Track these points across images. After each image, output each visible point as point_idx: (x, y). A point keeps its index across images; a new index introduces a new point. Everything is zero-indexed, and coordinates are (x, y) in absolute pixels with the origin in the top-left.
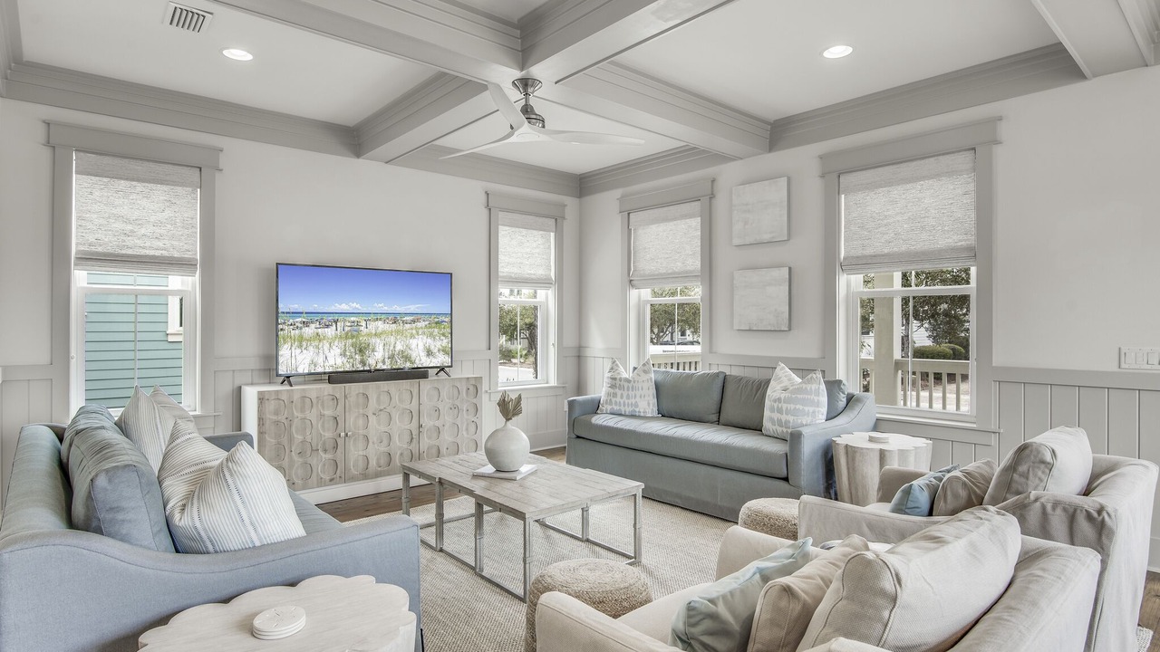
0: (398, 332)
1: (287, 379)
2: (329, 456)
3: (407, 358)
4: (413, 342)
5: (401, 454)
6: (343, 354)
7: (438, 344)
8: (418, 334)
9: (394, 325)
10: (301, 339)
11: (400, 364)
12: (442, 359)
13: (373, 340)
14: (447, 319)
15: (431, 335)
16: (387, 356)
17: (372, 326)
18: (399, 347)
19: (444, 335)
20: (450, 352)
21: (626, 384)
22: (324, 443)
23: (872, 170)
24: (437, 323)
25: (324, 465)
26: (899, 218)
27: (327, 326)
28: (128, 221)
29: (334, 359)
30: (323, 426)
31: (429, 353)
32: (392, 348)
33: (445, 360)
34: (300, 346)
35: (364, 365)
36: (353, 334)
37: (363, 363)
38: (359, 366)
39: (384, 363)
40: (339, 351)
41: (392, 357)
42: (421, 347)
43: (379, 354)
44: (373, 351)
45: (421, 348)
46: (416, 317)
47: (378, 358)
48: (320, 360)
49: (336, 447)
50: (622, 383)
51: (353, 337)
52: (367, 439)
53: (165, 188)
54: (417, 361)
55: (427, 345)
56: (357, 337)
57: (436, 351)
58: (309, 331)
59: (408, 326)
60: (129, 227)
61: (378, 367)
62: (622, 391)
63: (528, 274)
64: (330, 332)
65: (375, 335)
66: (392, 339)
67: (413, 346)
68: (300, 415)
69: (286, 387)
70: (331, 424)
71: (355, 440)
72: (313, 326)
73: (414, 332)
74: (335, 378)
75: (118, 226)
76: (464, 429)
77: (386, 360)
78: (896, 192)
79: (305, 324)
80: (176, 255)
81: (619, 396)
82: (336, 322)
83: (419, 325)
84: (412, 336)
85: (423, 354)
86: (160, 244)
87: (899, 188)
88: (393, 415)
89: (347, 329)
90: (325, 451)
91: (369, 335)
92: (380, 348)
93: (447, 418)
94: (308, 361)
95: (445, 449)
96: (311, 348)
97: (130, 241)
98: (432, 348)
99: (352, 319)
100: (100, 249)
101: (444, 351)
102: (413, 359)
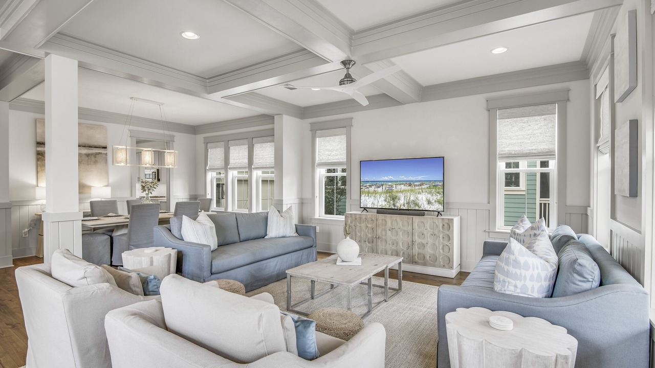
0: (412, 190)
1: (365, 209)
2: (370, 245)
3: (416, 204)
4: (420, 196)
5: (403, 253)
6: (385, 200)
7: (435, 198)
8: (422, 192)
9: (410, 187)
10: (369, 193)
11: (412, 207)
12: (437, 207)
13: (400, 195)
14: (441, 184)
15: (430, 193)
16: (406, 203)
17: (399, 187)
18: (412, 198)
19: (438, 193)
20: (442, 203)
22: (368, 239)
24: (434, 186)
25: (369, 249)
27: (379, 187)
28: (329, 151)
29: (381, 202)
30: (368, 231)
31: (429, 202)
32: (408, 199)
33: (440, 208)
34: (368, 196)
35: (395, 206)
36: (389, 191)
37: (394, 205)
38: (392, 206)
39: (404, 205)
40: (384, 199)
41: (408, 203)
42: (424, 198)
43: (402, 201)
44: (399, 199)
45: (424, 200)
46: (422, 183)
47: (401, 203)
48: (376, 202)
49: (373, 242)
51: (390, 192)
52: (386, 242)
53: (339, 137)
54: (422, 207)
55: (428, 198)
56: (392, 193)
57: (433, 201)
58: (372, 189)
59: (417, 187)
60: (330, 153)
61: (401, 208)
63: (530, 150)
64: (380, 190)
65: (400, 191)
66: (409, 194)
67: (420, 199)
68: (359, 225)
69: (365, 213)
70: (371, 231)
71: (381, 240)
72: (373, 187)
73: (420, 191)
74: (381, 211)
75: (327, 153)
76: (441, 248)
77: (405, 205)
79: (370, 186)
80: (341, 161)
82: (382, 185)
83: (423, 187)
84: (419, 193)
85: (425, 203)
86: (337, 157)
88: (399, 232)
89: (387, 188)
90: (369, 242)
91: (397, 192)
92: (402, 199)
93: (430, 240)
94: (371, 203)
95: (428, 257)
96: (372, 197)
97: (330, 157)
98: (431, 200)
99: (389, 184)
100: (323, 161)
101: (439, 202)
102: (420, 205)
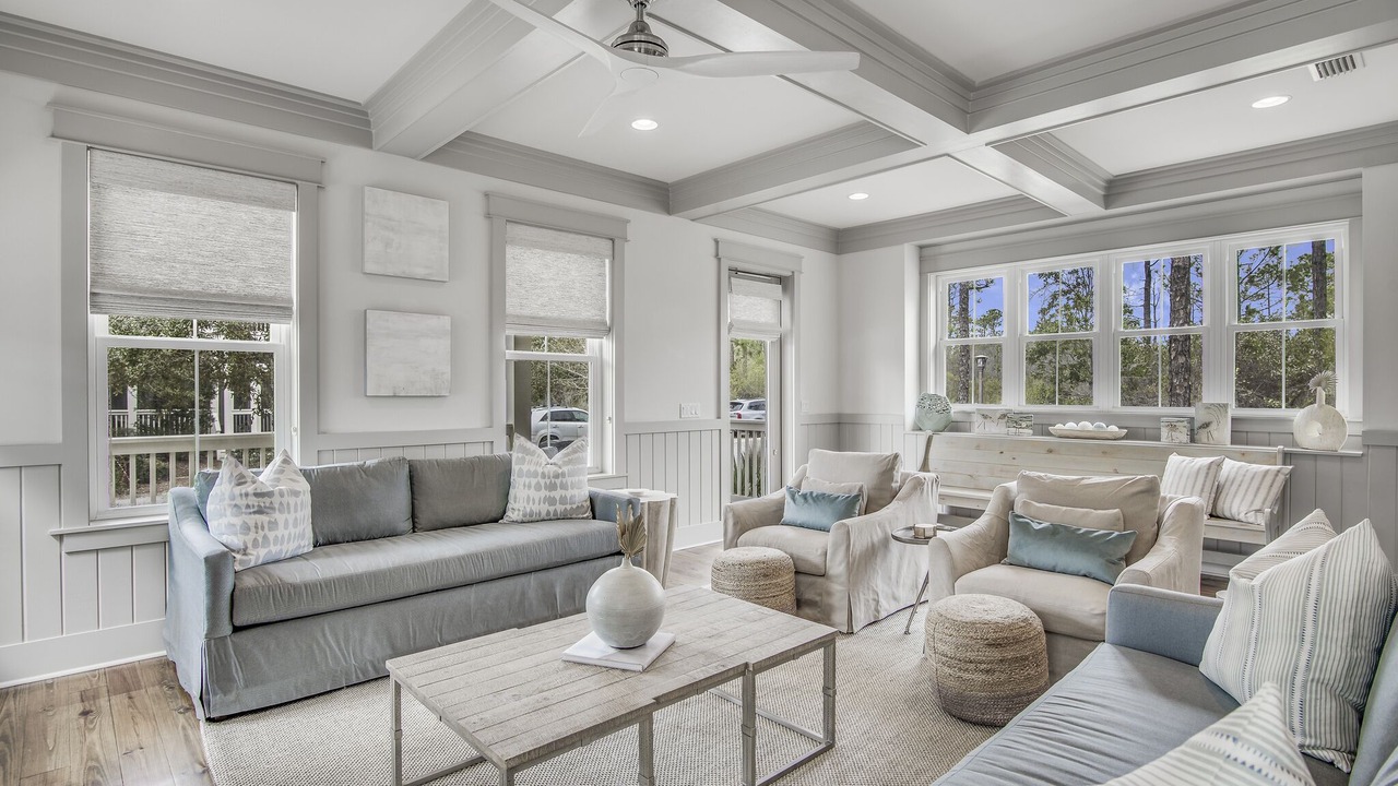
21: (292, 500)
23: (536, 229)
26: (552, 283)
50: (285, 499)
62: (286, 515)
78: (550, 256)
81: (281, 525)
87: (552, 254)
